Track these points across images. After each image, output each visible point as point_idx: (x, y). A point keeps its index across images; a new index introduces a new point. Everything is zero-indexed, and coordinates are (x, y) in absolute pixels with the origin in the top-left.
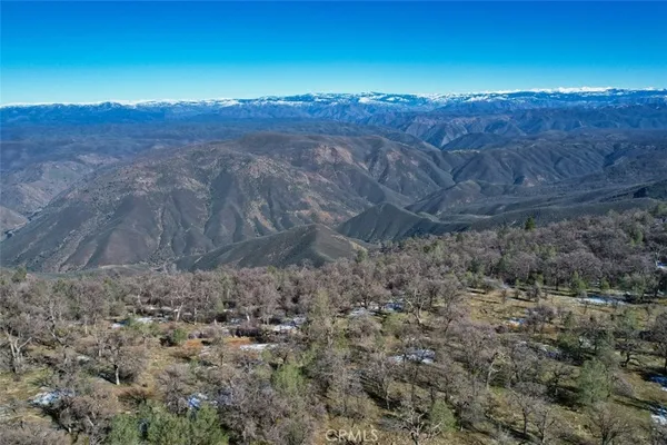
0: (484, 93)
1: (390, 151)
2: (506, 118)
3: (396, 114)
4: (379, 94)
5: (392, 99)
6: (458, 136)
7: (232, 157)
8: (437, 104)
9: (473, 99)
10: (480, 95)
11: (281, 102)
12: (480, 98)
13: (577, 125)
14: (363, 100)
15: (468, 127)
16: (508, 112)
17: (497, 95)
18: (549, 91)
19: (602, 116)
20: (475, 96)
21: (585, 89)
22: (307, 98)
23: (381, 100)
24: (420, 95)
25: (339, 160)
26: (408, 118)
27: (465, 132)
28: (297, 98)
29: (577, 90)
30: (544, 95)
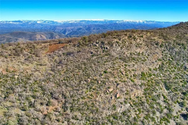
0: (73, 20)
1: (56, 36)
2: (81, 27)
3: (50, 26)
4: (43, 21)
5: (47, 22)
6: (70, 32)
7: (10, 39)
8: (60, 23)
9: (70, 22)
10: (72, 21)
11: (11, 23)
12: (72, 22)
13: (99, 29)
14: (38, 22)
15: (72, 30)
16: (81, 25)
17: (77, 21)
18: (90, 20)
19: (105, 26)
20: (71, 21)
21: (98, 20)
22: (19, 21)
23: (44, 22)
24: (55, 21)
25: (43, 38)
26: (54, 27)
27: (72, 31)
28: (16, 21)
29: (96, 20)
30: (88, 21)
